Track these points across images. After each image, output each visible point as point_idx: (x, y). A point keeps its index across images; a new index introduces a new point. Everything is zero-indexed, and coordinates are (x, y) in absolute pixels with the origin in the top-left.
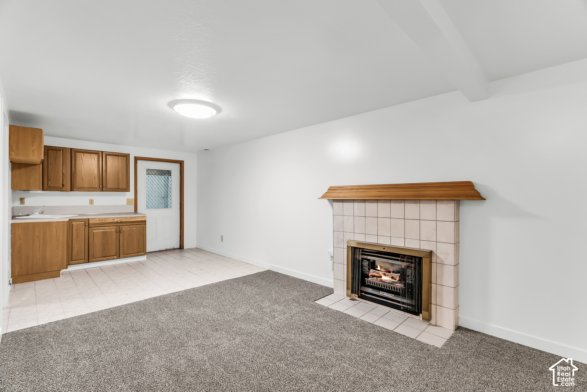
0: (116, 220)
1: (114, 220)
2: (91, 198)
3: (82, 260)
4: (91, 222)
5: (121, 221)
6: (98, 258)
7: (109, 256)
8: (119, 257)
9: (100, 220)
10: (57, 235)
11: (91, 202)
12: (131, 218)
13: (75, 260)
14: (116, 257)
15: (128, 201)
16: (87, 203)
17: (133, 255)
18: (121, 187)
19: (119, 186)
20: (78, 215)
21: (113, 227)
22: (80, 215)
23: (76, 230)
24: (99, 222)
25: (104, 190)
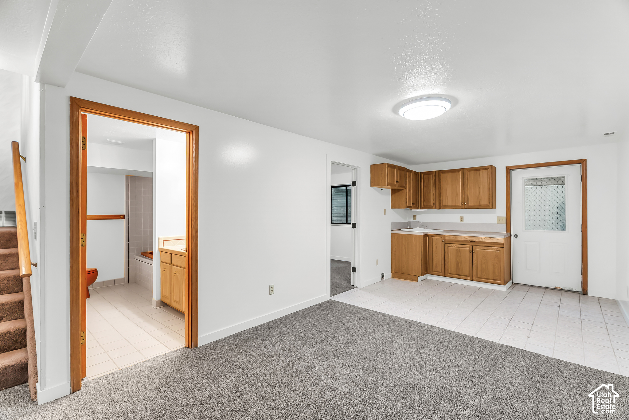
0: (469, 239)
1: (467, 238)
2: (462, 215)
3: (440, 272)
4: (446, 238)
5: (474, 240)
6: (453, 274)
7: (463, 275)
8: (472, 279)
9: (454, 237)
10: (415, 246)
11: (462, 219)
12: (485, 238)
13: (434, 271)
14: (469, 278)
15: (499, 219)
16: (458, 220)
17: (487, 280)
18: (482, 203)
19: (480, 202)
20: (443, 231)
21: (466, 246)
22: (445, 231)
23: (435, 244)
24: (453, 239)
25: (465, 208)
